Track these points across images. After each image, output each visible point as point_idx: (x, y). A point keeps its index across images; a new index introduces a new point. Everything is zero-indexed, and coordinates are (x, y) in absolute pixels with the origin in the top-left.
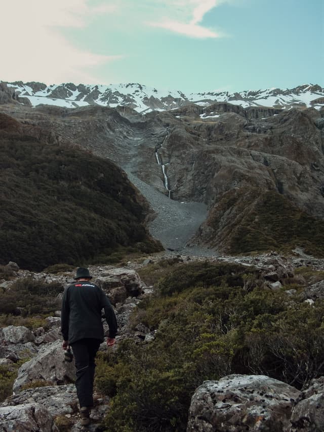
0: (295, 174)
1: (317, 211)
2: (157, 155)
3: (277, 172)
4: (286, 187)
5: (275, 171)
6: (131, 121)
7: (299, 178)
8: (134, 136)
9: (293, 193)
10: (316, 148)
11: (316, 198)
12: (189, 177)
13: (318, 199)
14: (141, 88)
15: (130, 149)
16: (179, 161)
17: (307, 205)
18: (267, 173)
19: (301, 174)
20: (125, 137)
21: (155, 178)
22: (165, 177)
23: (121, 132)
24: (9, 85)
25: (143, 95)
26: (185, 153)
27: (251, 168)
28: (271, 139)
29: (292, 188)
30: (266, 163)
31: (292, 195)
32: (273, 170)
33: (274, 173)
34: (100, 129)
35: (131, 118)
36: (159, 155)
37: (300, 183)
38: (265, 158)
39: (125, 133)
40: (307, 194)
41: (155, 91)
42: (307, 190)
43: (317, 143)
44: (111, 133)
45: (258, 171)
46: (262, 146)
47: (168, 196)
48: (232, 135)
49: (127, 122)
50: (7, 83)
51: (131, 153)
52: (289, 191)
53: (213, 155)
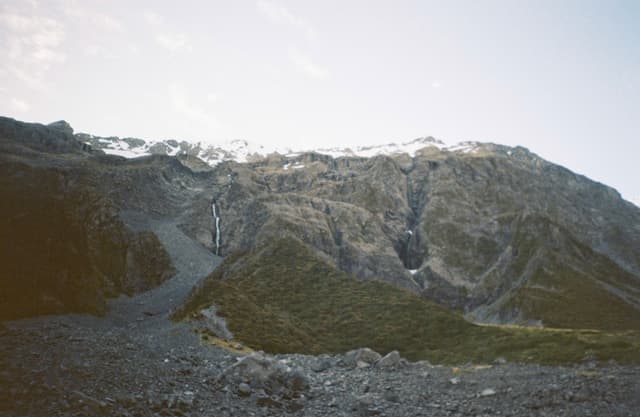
0: (360, 223)
1: (383, 266)
2: (214, 207)
3: (338, 221)
4: (345, 237)
5: (336, 220)
6: (194, 170)
7: (363, 227)
8: (194, 186)
9: (354, 244)
10: (399, 195)
11: (383, 249)
12: (242, 230)
13: (385, 251)
14: (246, 144)
15: (185, 200)
16: (235, 213)
17: (371, 258)
18: (325, 222)
19: (366, 222)
20: (183, 188)
21: (203, 232)
22: (218, 231)
23: (179, 183)
24: (101, 140)
25: (247, 151)
26: (242, 203)
27: (306, 216)
28: (344, 186)
29: (354, 238)
30: (328, 211)
31: (352, 247)
32: (333, 219)
33: (334, 222)
34: (153, 179)
35: (195, 167)
36: (217, 207)
37: (364, 232)
38: (327, 206)
39: (183, 184)
40: (371, 245)
41: (262, 147)
42: (373, 241)
43: (401, 190)
44: (167, 183)
45: (314, 220)
46: (331, 193)
47: (215, 253)
48: (305, 184)
49: (188, 171)
50: (99, 138)
51: (186, 204)
52: (350, 243)
53: (265, 204)
